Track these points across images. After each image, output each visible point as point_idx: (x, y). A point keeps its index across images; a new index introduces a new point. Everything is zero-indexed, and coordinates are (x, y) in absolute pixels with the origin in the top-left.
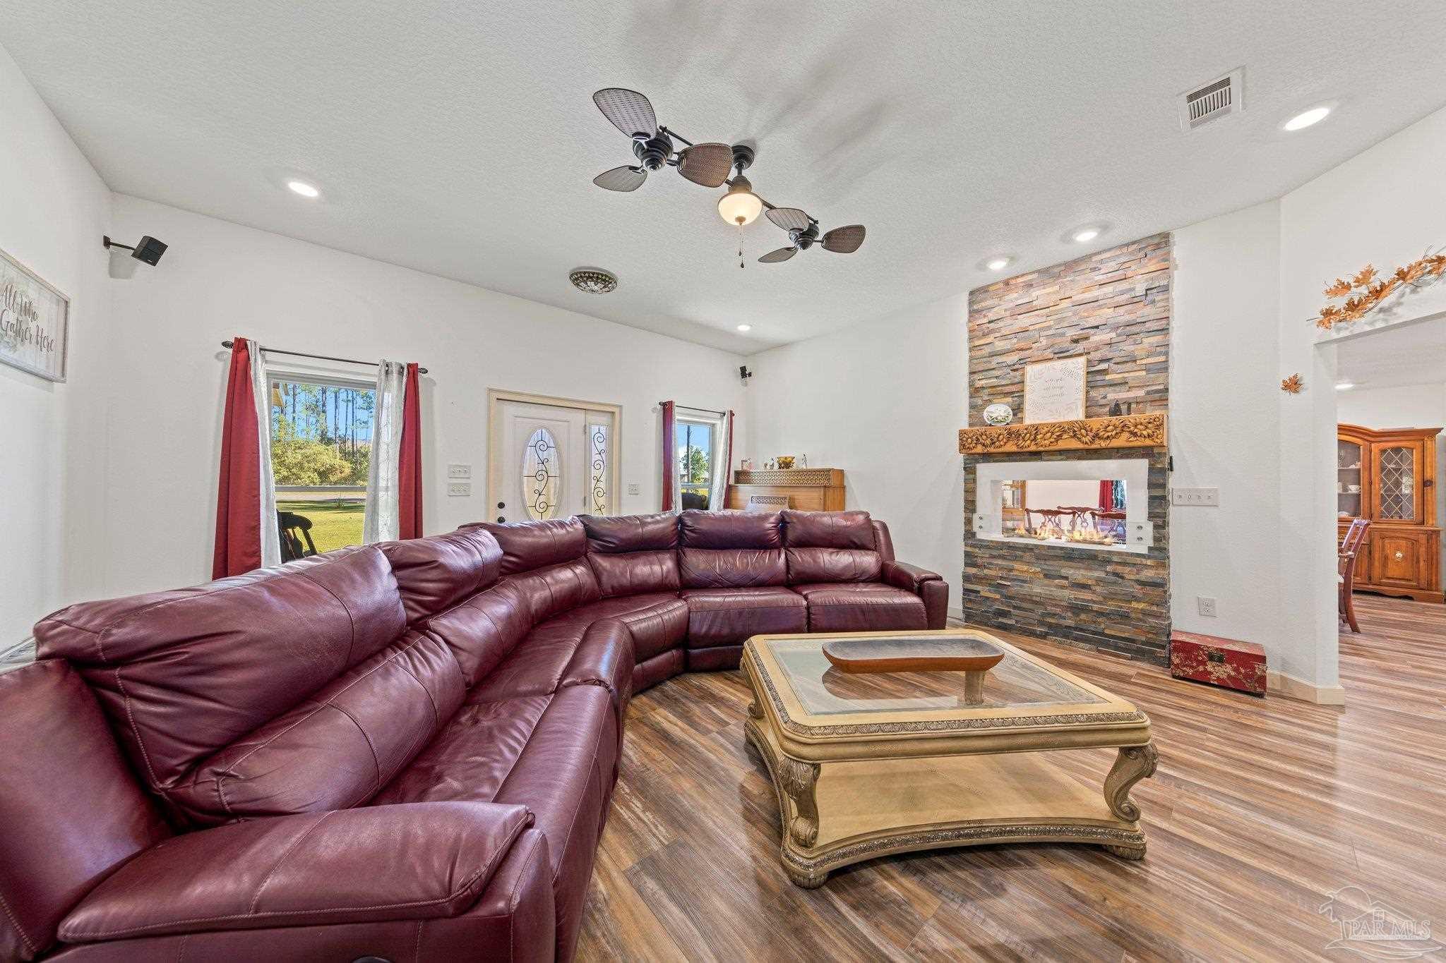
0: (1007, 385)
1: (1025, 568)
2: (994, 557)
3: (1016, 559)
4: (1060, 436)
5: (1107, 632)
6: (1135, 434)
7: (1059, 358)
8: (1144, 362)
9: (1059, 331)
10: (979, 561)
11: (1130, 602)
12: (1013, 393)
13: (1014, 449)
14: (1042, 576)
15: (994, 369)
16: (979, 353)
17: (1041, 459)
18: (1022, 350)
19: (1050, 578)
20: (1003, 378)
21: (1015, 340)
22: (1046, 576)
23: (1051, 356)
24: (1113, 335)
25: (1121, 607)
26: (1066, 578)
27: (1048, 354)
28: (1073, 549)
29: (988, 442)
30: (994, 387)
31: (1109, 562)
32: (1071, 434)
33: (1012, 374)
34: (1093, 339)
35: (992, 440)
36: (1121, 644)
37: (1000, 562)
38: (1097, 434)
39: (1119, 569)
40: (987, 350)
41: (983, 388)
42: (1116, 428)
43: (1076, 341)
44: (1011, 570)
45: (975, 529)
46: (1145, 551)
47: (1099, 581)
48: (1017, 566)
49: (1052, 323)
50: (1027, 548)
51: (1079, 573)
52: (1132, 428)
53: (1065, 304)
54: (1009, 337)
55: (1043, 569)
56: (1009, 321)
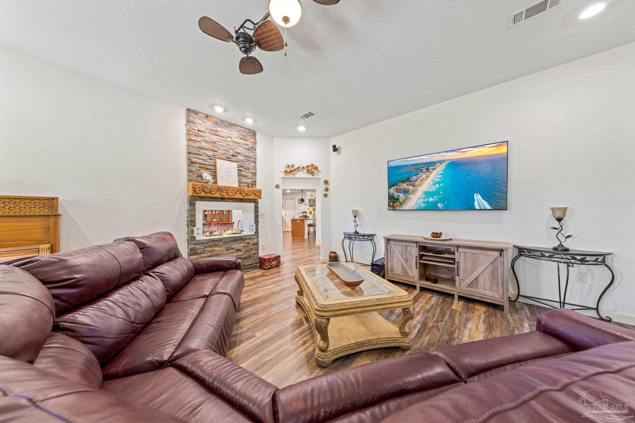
0: (208, 165)
1: (219, 249)
2: (205, 247)
3: (216, 246)
4: (236, 192)
5: (246, 264)
6: (256, 195)
7: (228, 160)
8: (251, 171)
9: (228, 149)
10: (199, 251)
11: (251, 251)
12: (211, 169)
13: (219, 196)
14: (225, 250)
15: (201, 155)
16: (193, 144)
17: (225, 201)
18: (214, 151)
19: (228, 250)
20: (205, 161)
21: (210, 145)
22: (227, 250)
23: (225, 158)
24: (244, 158)
25: (249, 254)
26: (234, 249)
27: (224, 157)
28: (235, 237)
29: (208, 191)
30: (201, 164)
31: (245, 239)
32: (240, 192)
33: (210, 160)
34: (238, 157)
35: (210, 190)
36: (249, 266)
37: (208, 249)
38: (247, 194)
39: (248, 241)
40: (197, 145)
41: (195, 163)
42: (251, 192)
43: (233, 156)
44: (213, 251)
45: (195, 235)
46: (253, 234)
47: (244, 246)
48: (216, 249)
49: (225, 144)
50: (220, 240)
51: (237, 246)
52: (255, 193)
53: (229, 139)
54: (208, 142)
55: (226, 247)
56: (207, 134)
